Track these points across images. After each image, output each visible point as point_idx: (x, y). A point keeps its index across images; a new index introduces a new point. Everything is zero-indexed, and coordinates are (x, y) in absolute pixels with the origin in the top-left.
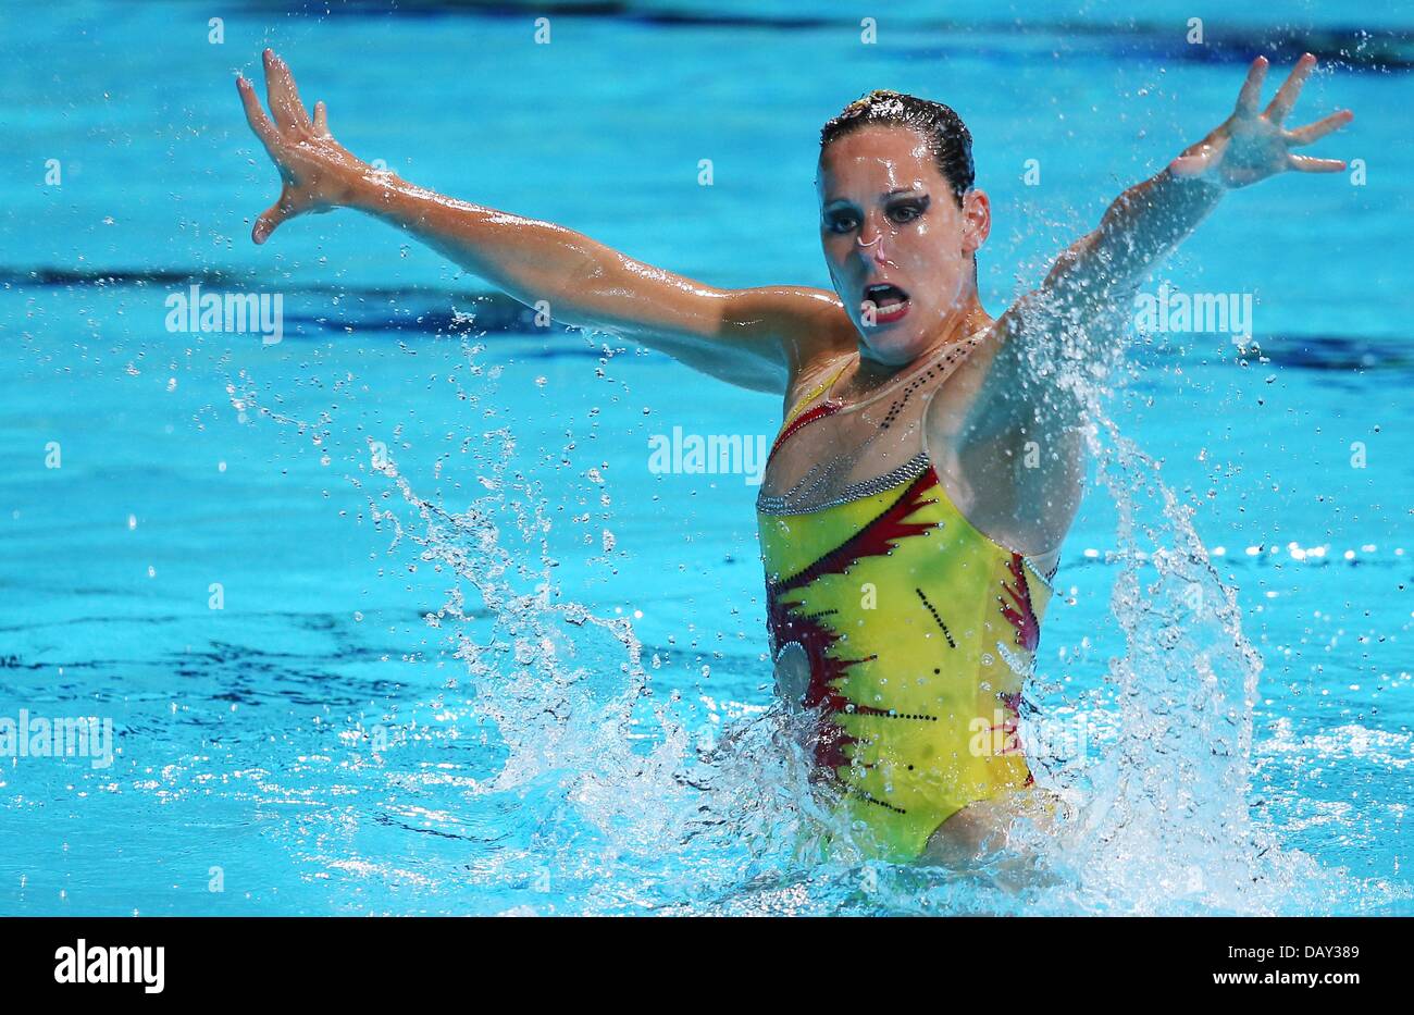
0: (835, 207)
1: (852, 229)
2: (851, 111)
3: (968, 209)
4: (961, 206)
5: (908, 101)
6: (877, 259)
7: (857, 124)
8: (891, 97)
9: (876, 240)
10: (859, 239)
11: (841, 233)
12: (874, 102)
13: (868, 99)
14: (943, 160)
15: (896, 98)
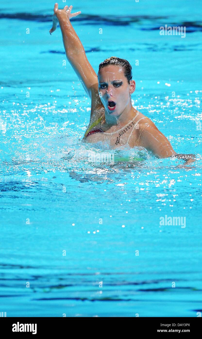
0: (102, 84)
1: (105, 88)
2: (106, 61)
3: (131, 84)
4: (129, 83)
5: (119, 59)
6: (110, 95)
7: (107, 64)
8: (115, 58)
9: (111, 91)
10: (107, 90)
11: (103, 89)
12: (111, 59)
13: (110, 59)
14: (126, 73)
15: (116, 59)
